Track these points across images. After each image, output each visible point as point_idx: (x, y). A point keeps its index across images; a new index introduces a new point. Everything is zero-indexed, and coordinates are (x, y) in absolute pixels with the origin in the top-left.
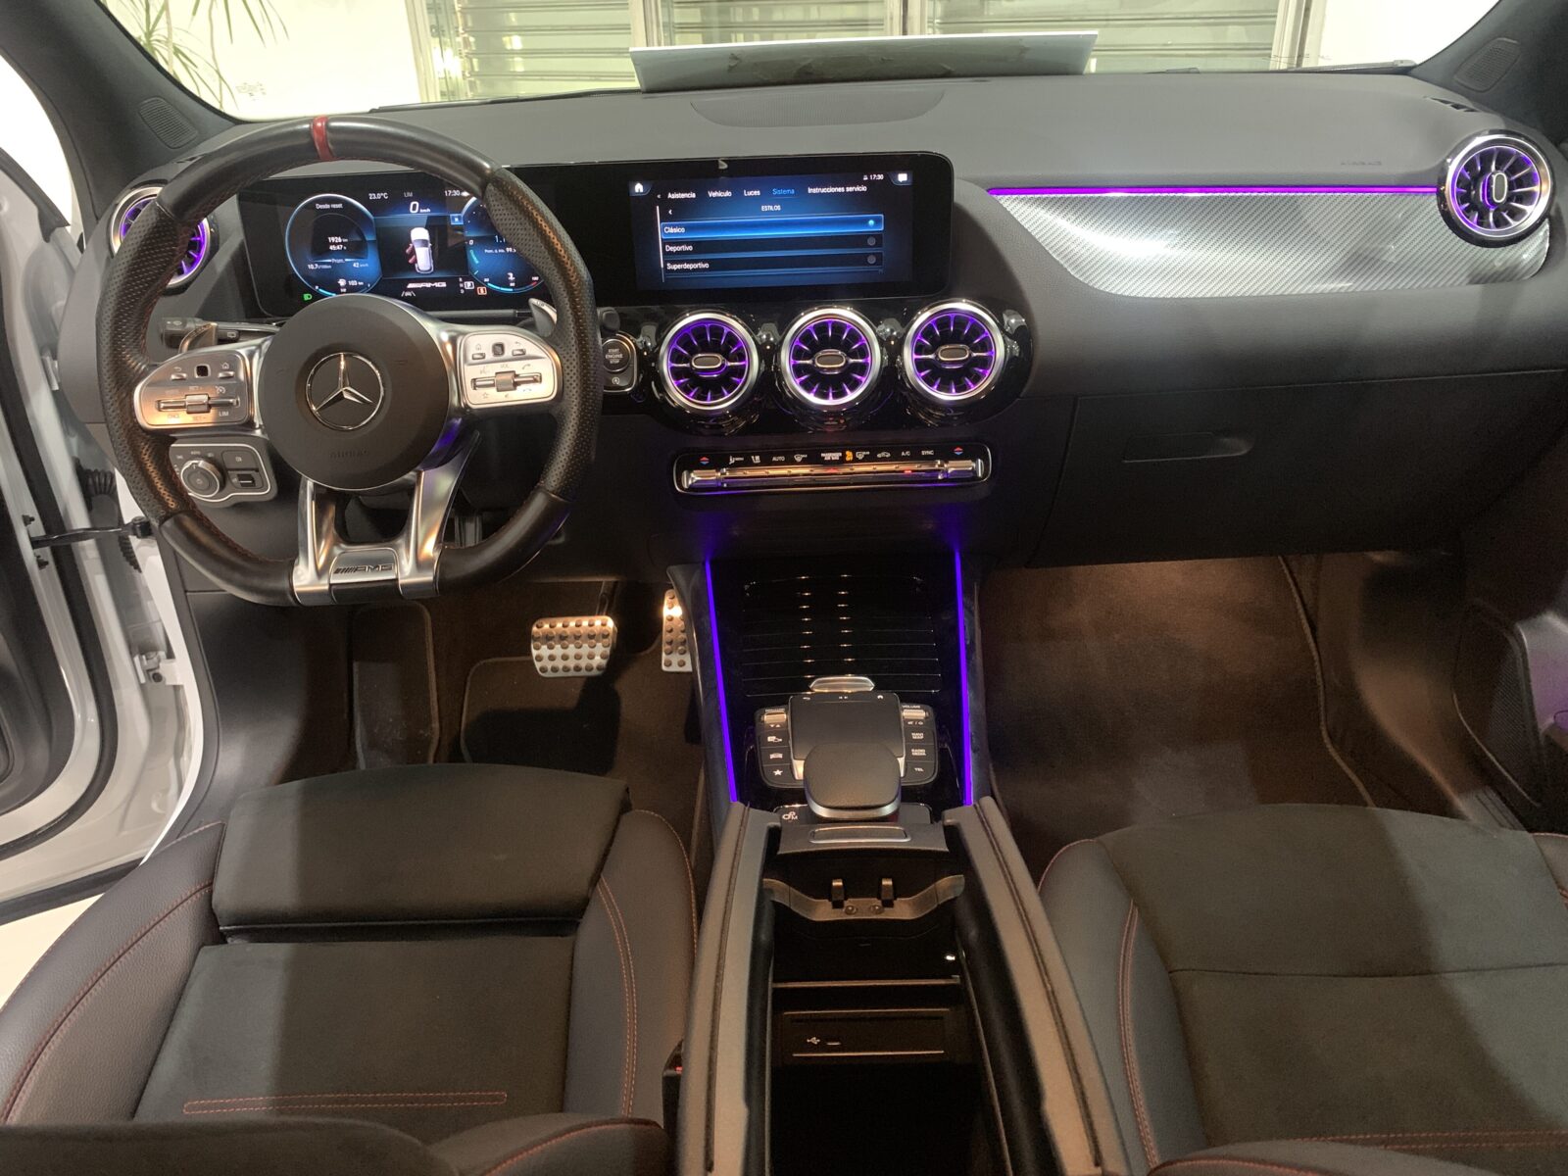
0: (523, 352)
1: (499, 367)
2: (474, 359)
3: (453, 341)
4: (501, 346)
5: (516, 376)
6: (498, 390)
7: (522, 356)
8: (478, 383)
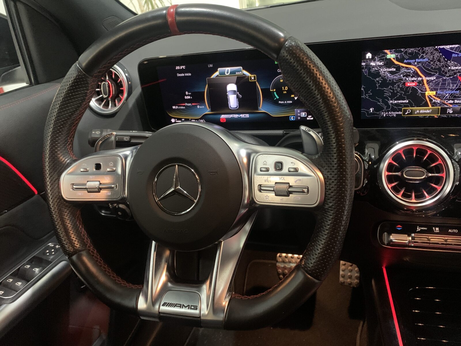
0: (296, 170)
1: (277, 179)
2: (261, 171)
3: (249, 156)
4: (281, 163)
5: (290, 187)
6: (276, 195)
7: (295, 172)
8: (262, 188)
